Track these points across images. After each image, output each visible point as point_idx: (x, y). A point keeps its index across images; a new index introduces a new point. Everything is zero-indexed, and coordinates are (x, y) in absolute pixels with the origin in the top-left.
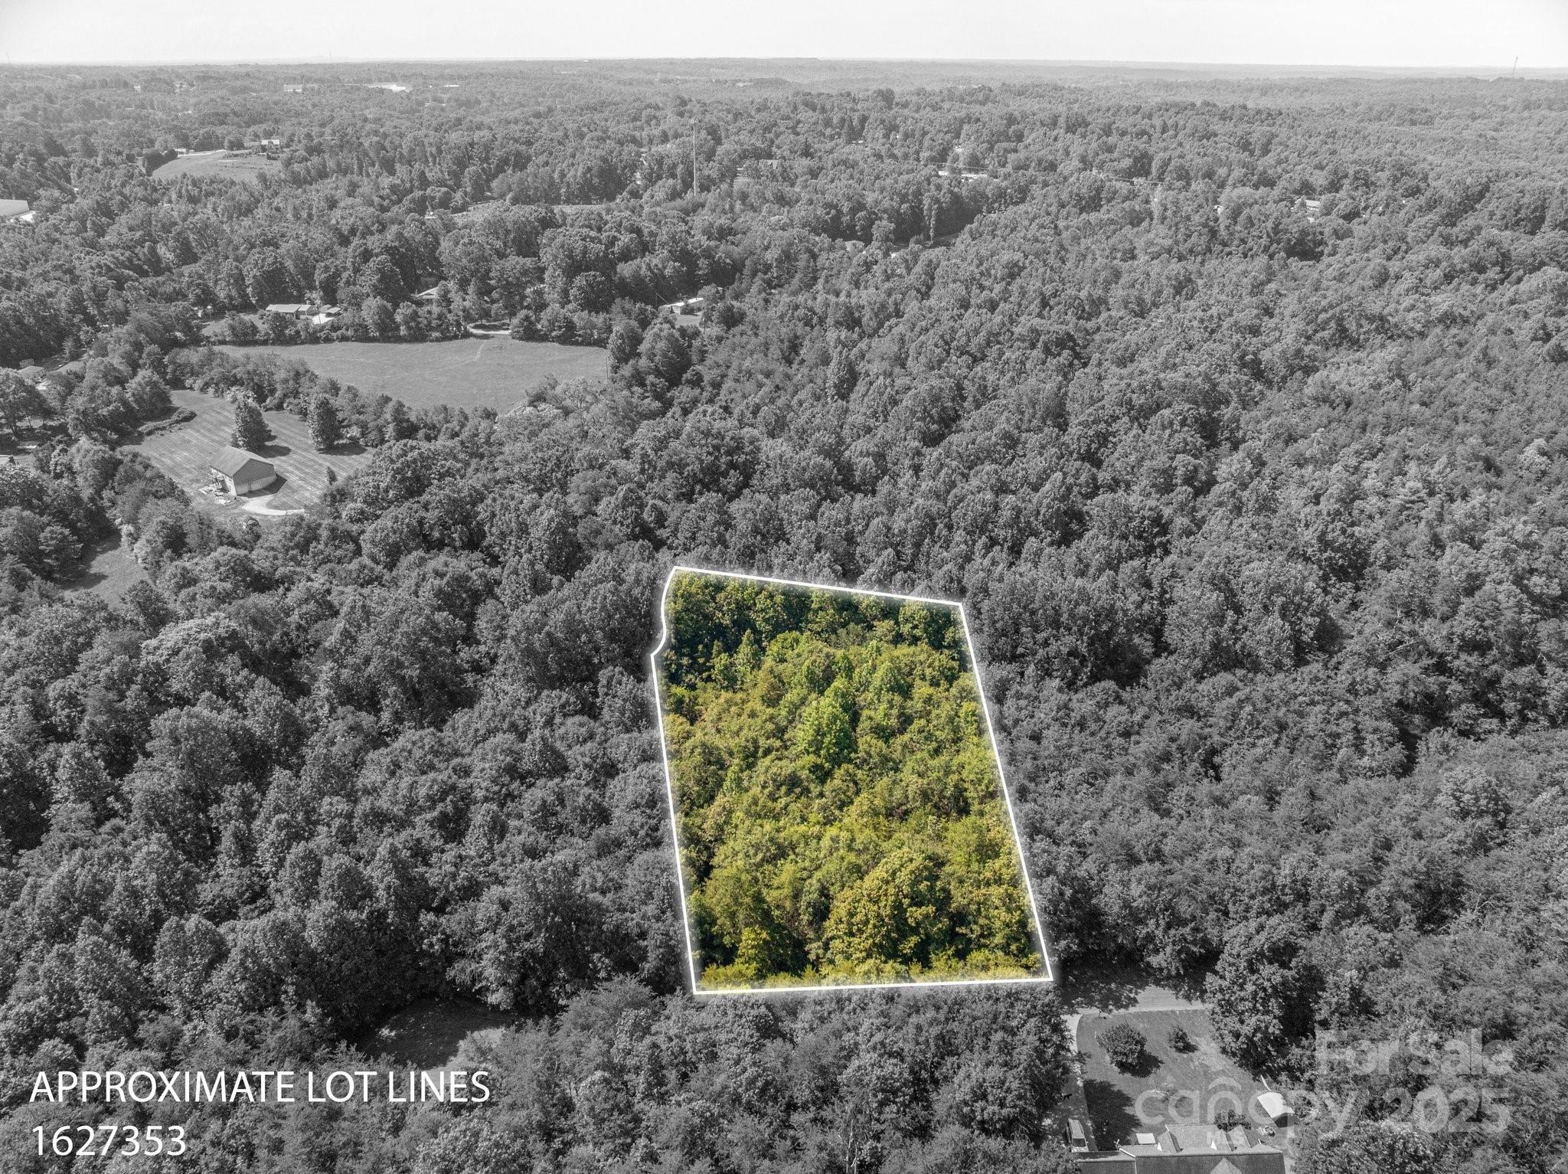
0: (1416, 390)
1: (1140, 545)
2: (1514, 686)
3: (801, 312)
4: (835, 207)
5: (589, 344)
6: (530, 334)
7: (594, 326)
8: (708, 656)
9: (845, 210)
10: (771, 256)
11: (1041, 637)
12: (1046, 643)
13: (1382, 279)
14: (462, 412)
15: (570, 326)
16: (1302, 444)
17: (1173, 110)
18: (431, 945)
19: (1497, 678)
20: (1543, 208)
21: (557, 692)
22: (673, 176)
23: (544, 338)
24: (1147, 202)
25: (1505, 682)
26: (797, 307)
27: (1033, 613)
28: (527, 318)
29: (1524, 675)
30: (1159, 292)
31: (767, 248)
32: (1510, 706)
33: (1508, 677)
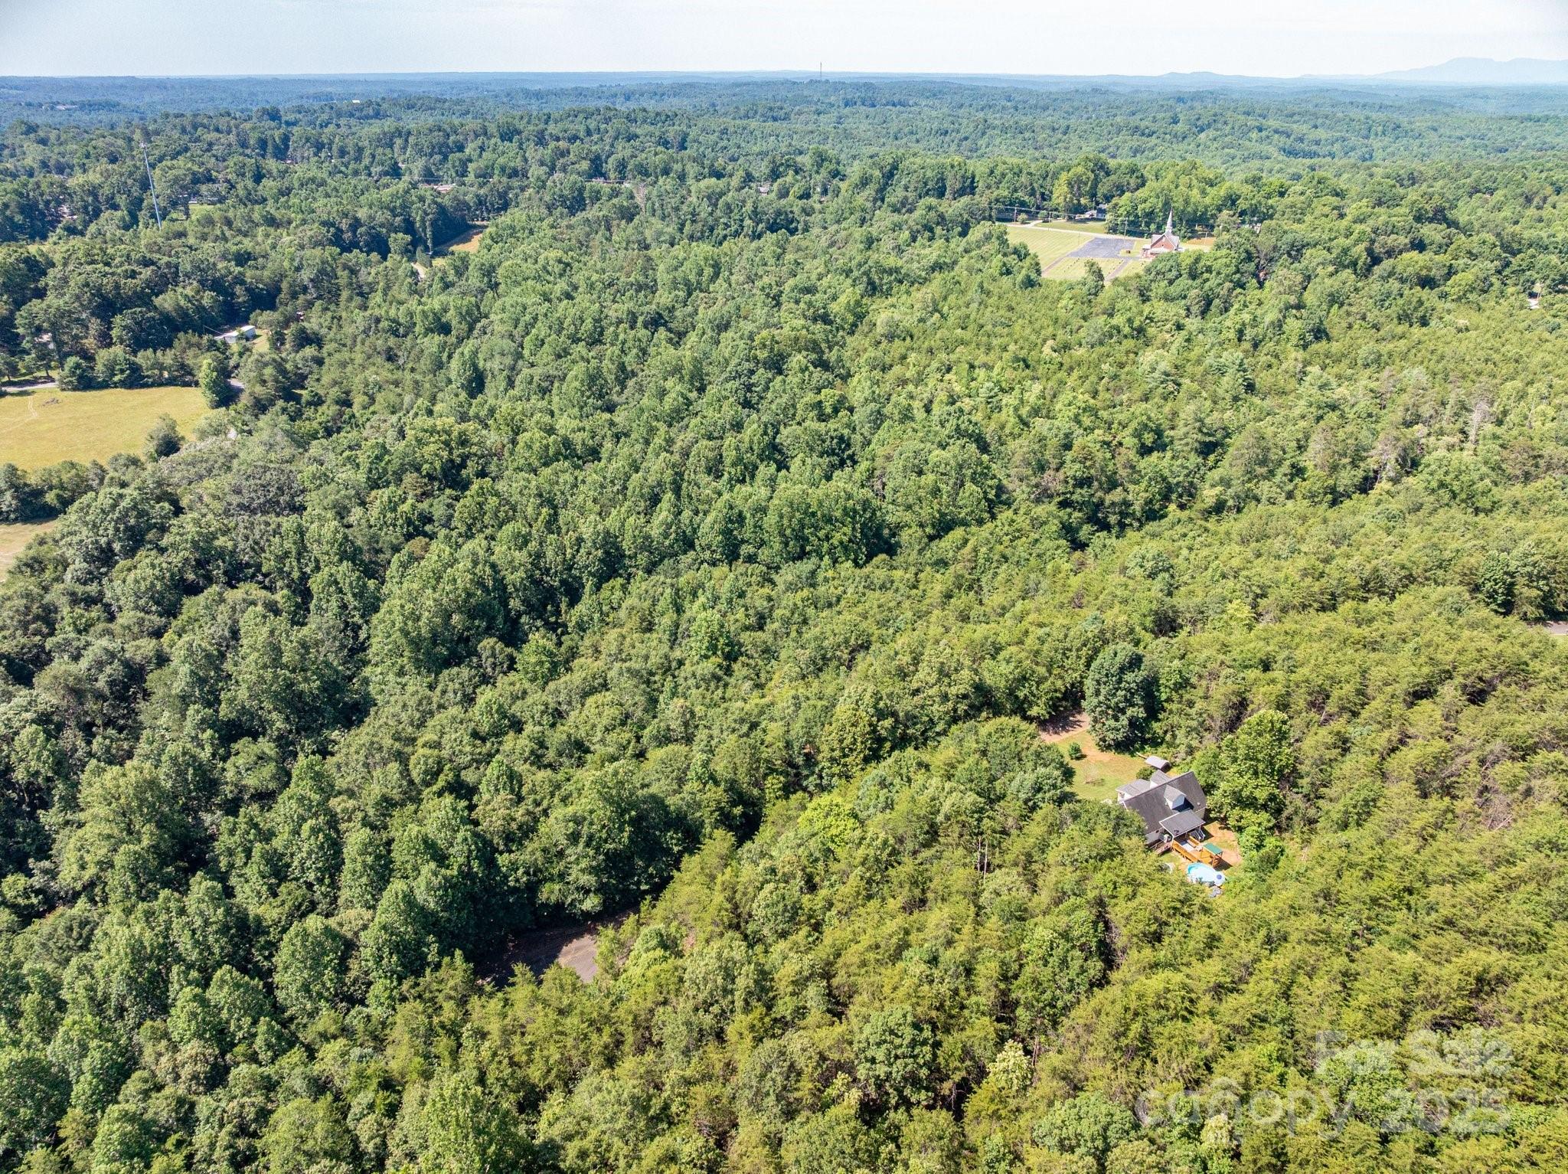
0: (951, 320)
1: (835, 460)
2: (1113, 504)
3: (384, 324)
4: (333, 225)
5: (161, 385)
6: (85, 382)
7: (162, 368)
8: (558, 613)
9: (344, 227)
10: (306, 276)
11: (821, 534)
12: (828, 538)
13: (870, 242)
14: (95, 463)
15: (135, 369)
16: (897, 369)
17: (581, 116)
18: (517, 880)
19: (1102, 502)
20: (943, 180)
21: (455, 670)
22: (115, 207)
23: (104, 385)
24: (632, 197)
25: (1107, 503)
26: (378, 321)
27: (813, 514)
28: (78, 366)
29: (1116, 496)
30: (700, 273)
31: (298, 269)
32: (1113, 519)
33: (1109, 498)
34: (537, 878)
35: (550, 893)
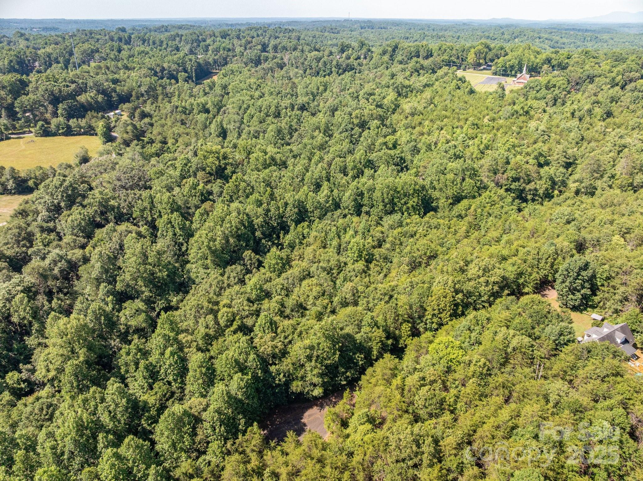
1: (399, 168)
2: (530, 190)
3: (180, 109)
4: (153, 69)
5: (80, 135)
6: (46, 133)
7: (81, 127)
9: (158, 70)
10: (143, 89)
12: (406, 203)
13: (393, 76)
14: (51, 167)
15: (69, 127)
16: (418, 128)
17: (253, 30)
19: (524, 189)
21: (234, 266)
22: (58, 62)
23: (55, 135)
24: (282, 59)
25: (527, 189)
26: (177, 107)
28: (43, 126)
29: (531, 186)
30: (318, 89)
31: (139, 86)
32: (529, 197)
33: (528, 187)
34: (290, 378)
35: (296, 386)
